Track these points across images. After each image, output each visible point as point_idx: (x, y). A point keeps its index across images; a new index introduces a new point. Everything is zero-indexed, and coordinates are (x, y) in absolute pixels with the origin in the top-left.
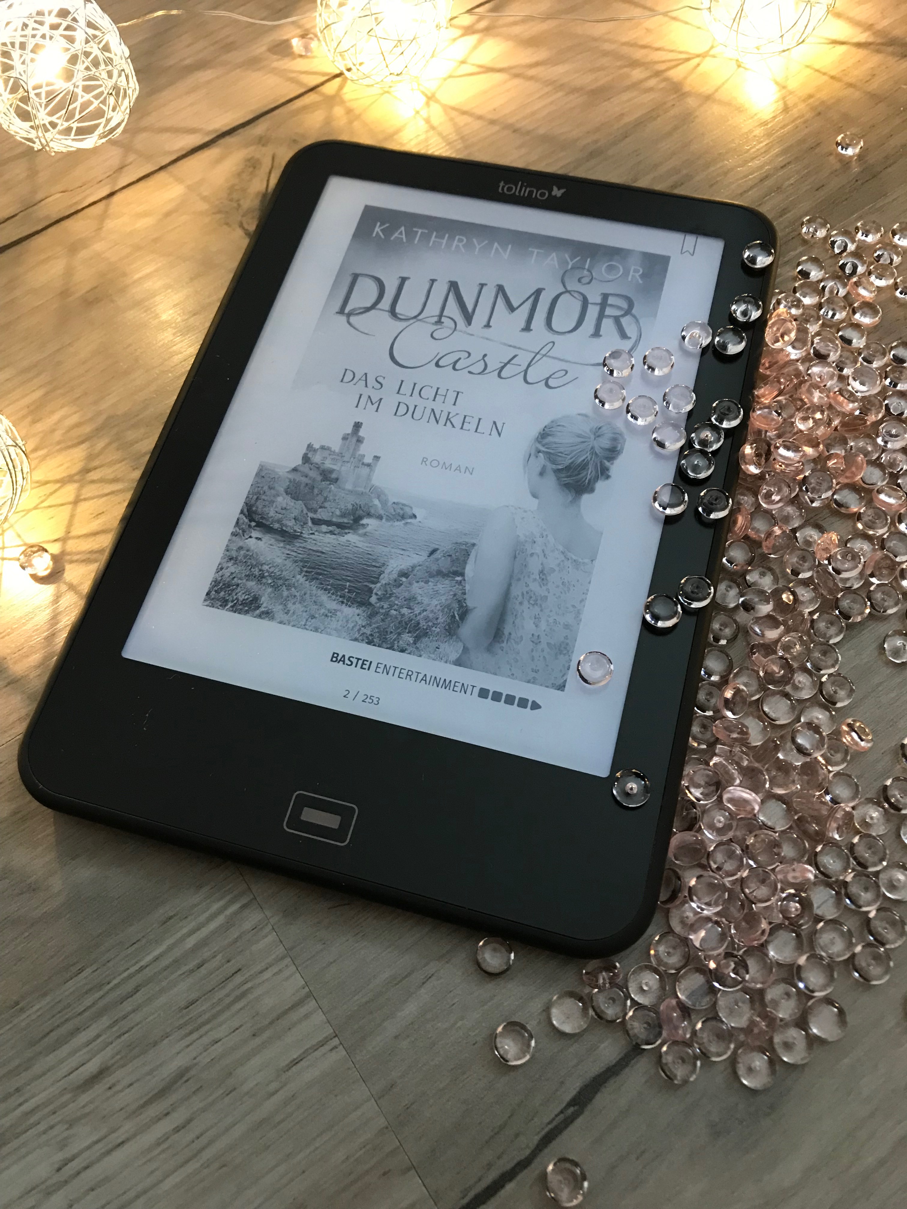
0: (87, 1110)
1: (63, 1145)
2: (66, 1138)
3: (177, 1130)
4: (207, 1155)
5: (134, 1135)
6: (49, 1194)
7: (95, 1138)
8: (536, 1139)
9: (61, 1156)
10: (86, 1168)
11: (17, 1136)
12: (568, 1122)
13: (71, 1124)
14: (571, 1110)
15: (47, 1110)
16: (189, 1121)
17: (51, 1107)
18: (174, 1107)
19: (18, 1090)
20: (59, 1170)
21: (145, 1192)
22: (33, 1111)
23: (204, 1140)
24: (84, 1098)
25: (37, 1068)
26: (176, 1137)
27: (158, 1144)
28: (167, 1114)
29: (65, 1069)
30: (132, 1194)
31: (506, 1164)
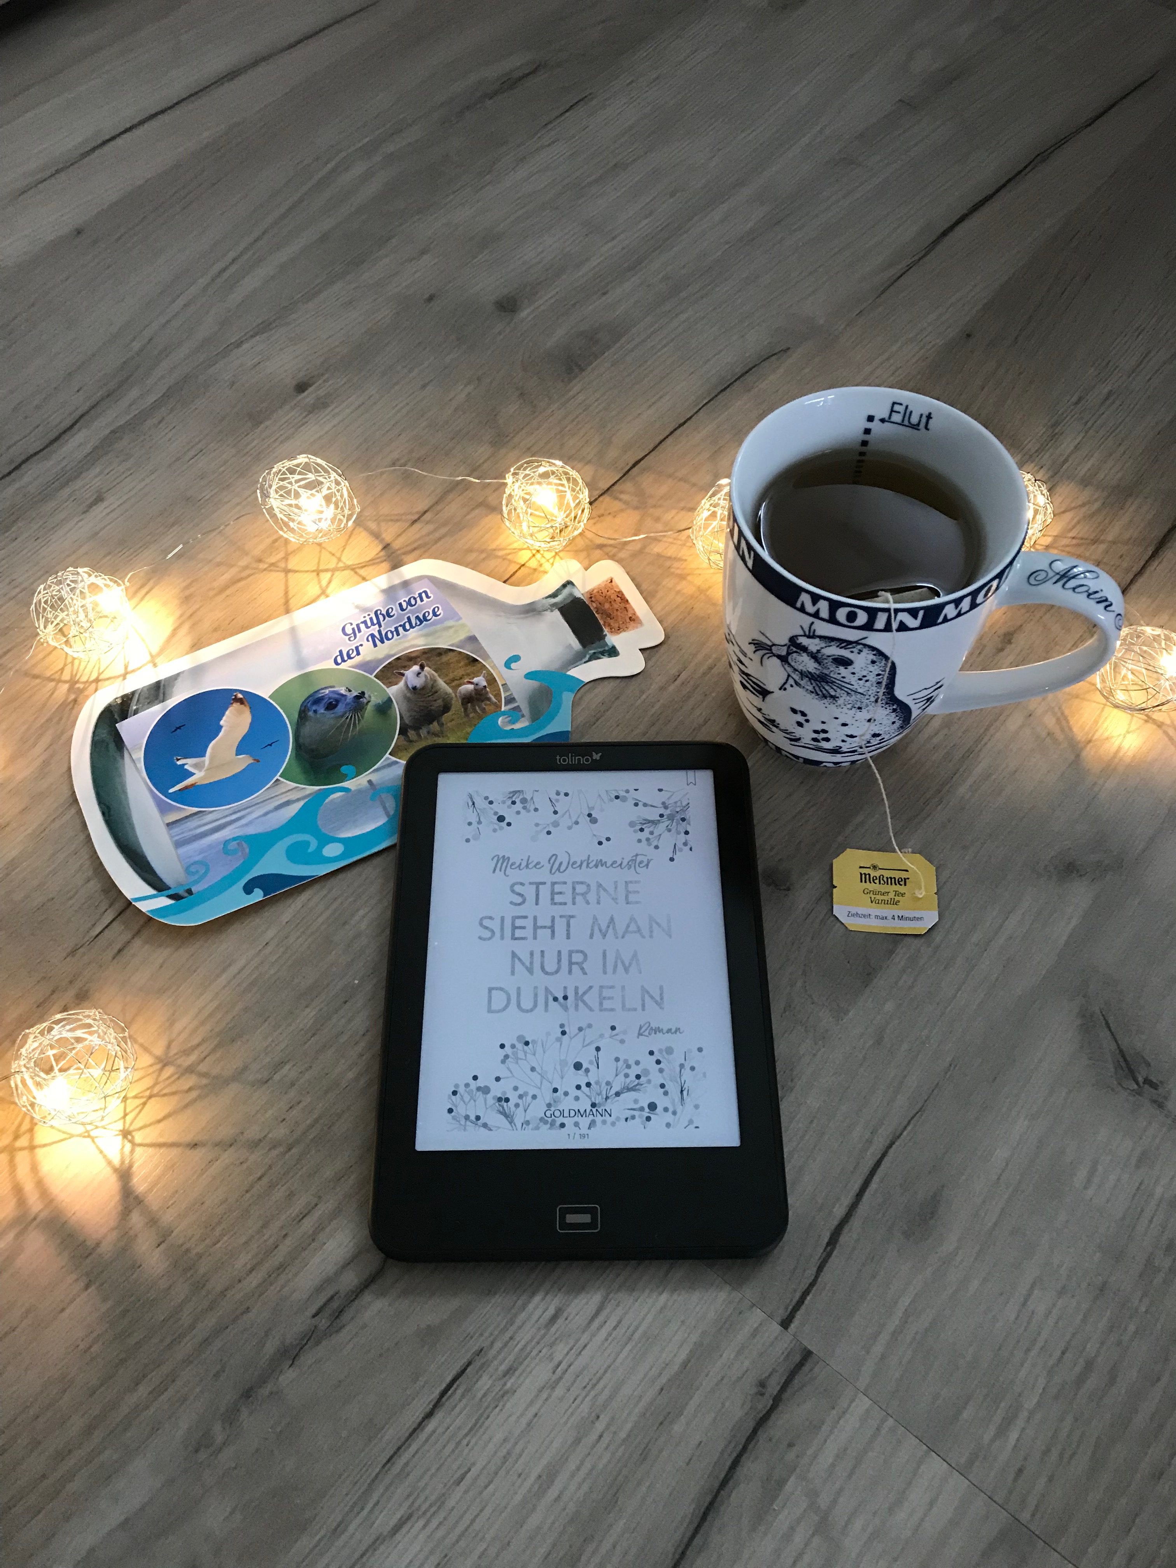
0: (557, 1335)
1: (551, 1358)
2: (552, 1354)
3: (615, 1328)
4: (637, 1336)
5: (591, 1340)
6: (553, 1388)
7: (569, 1347)
8: (815, 1269)
9: (551, 1366)
10: (570, 1366)
11: (521, 1363)
12: (829, 1255)
13: (551, 1346)
14: (829, 1248)
15: (533, 1343)
16: (619, 1322)
17: (535, 1340)
18: (608, 1317)
19: (511, 1338)
20: (554, 1372)
21: (609, 1367)
22: (525, 1346)
23: (632, 1329)
24: (553, 1329)
25: (518, 1321)
26: (615, 1333)
27: (606, 1340)
28: (605, 1322)
29: (535, 1317)
30: (601, 1371)
31: (803, 1287)
